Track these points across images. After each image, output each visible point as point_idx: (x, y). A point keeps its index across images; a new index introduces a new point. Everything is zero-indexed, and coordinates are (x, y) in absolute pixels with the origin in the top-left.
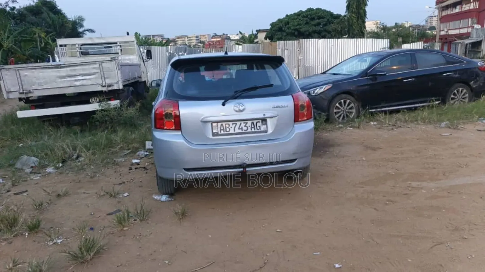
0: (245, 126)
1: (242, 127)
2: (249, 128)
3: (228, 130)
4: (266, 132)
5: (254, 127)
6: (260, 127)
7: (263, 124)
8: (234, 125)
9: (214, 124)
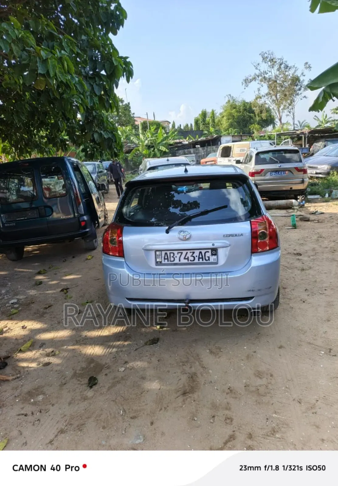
0: (192, 256)
1: (188, 257)
2: (197, 259)
3: (172, 259)
4: (217, 263)
5: (202, 258)
6: (209, 257)
7: (212, 255)
8: (180, 254)
9: (158, 253)
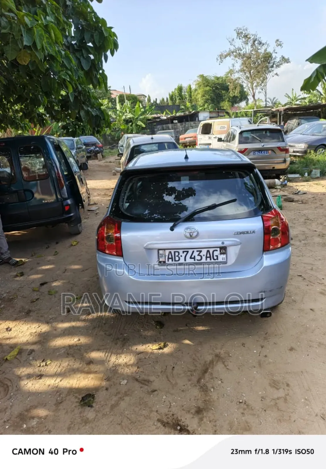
0: (199, 255)
1: (195, 256)
2: (204, 258)
3: (177, 259)
4: (225, 263)
5: (210, 257)
6: (217, 256)
7: (221, 254)
8: (185, 253)
9: (161, 252)
